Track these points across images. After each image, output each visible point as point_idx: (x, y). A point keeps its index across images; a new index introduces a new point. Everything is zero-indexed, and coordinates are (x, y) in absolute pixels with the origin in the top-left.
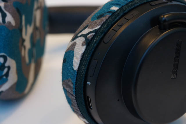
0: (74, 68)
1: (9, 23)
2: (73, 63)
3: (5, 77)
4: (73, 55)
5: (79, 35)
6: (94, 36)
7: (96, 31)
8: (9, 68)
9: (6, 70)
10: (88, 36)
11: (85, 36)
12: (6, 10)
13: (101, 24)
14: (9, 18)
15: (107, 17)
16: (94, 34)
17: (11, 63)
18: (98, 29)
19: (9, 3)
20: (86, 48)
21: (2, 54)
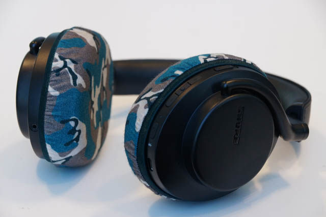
0: (136, 129)
1: (80, 85)
2: (136, 124)
3: (75, 142)
4: (136, 117)
5: (142, 98)
6: (157, 99)
7: (159, 95)
8: (80, 131)
9: (77, 134)
10: (151, 99)
11: (148, 99)
12: (76, 72)
13: (165, 87)
14: (80, 80)
15: (171, 81)
16: (156, 97)
17: (82, 126)
18: (161, 93)
19: (79, 65)
20: (149, 111)
21: (74, 117)
